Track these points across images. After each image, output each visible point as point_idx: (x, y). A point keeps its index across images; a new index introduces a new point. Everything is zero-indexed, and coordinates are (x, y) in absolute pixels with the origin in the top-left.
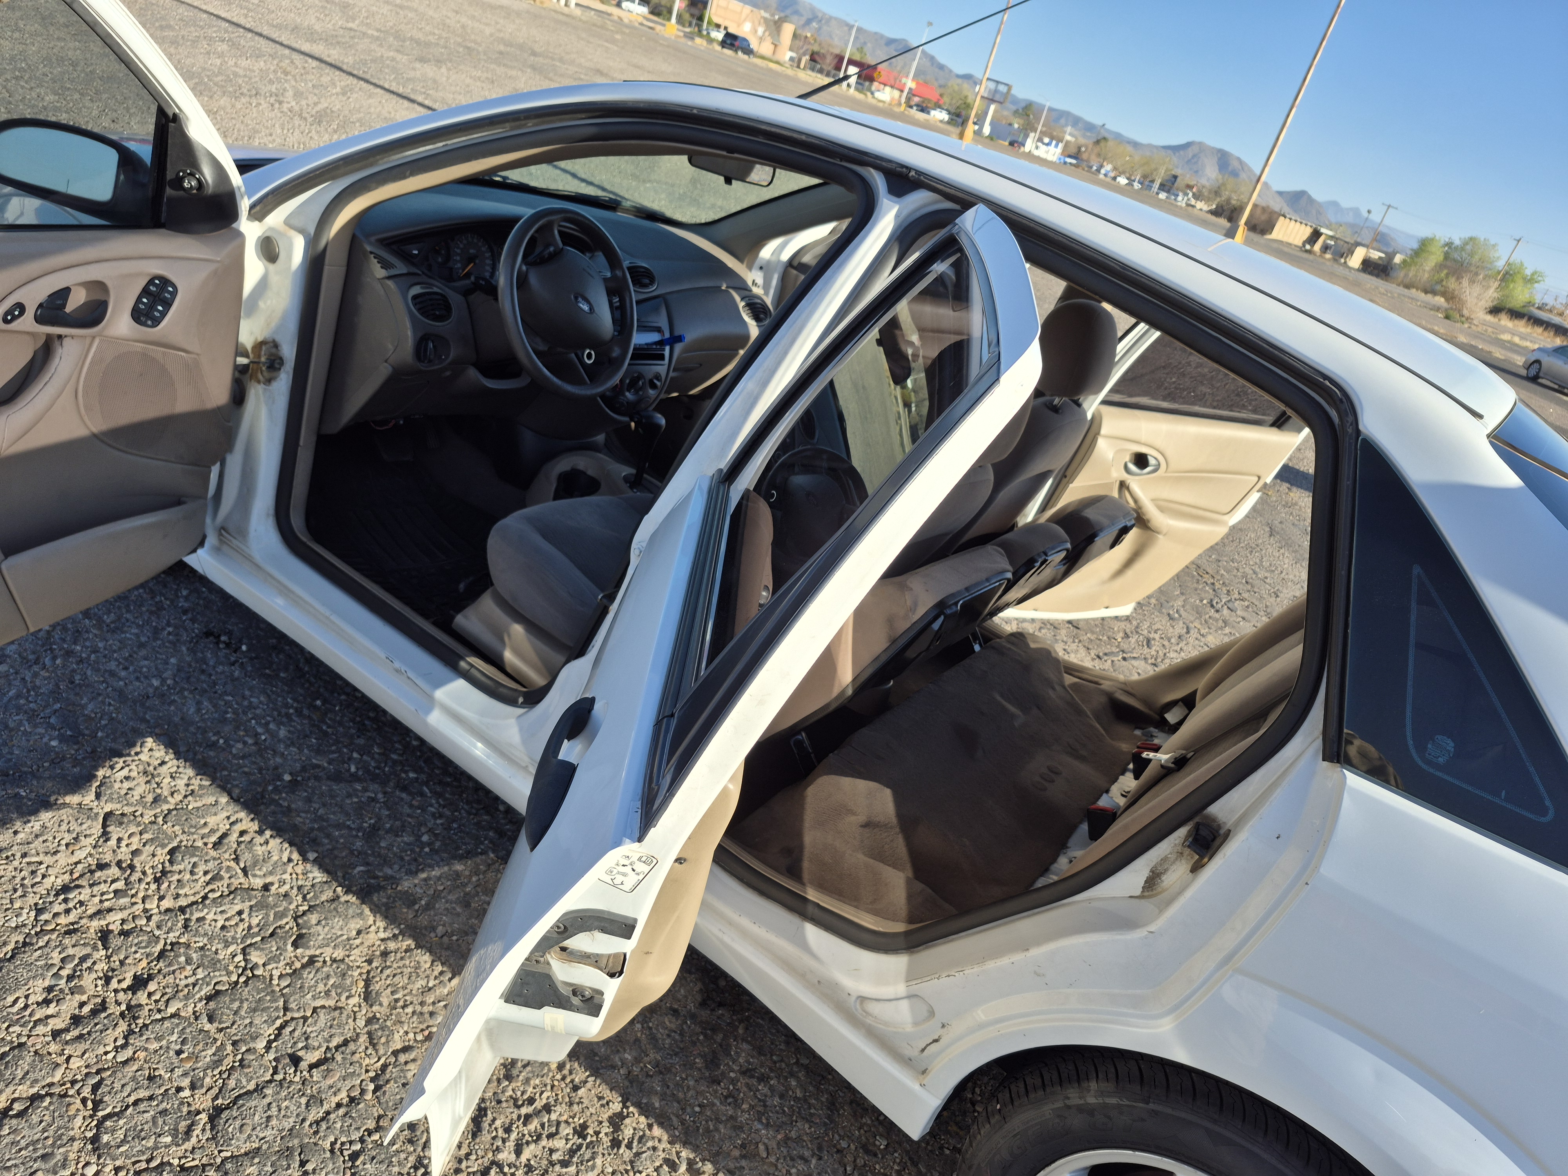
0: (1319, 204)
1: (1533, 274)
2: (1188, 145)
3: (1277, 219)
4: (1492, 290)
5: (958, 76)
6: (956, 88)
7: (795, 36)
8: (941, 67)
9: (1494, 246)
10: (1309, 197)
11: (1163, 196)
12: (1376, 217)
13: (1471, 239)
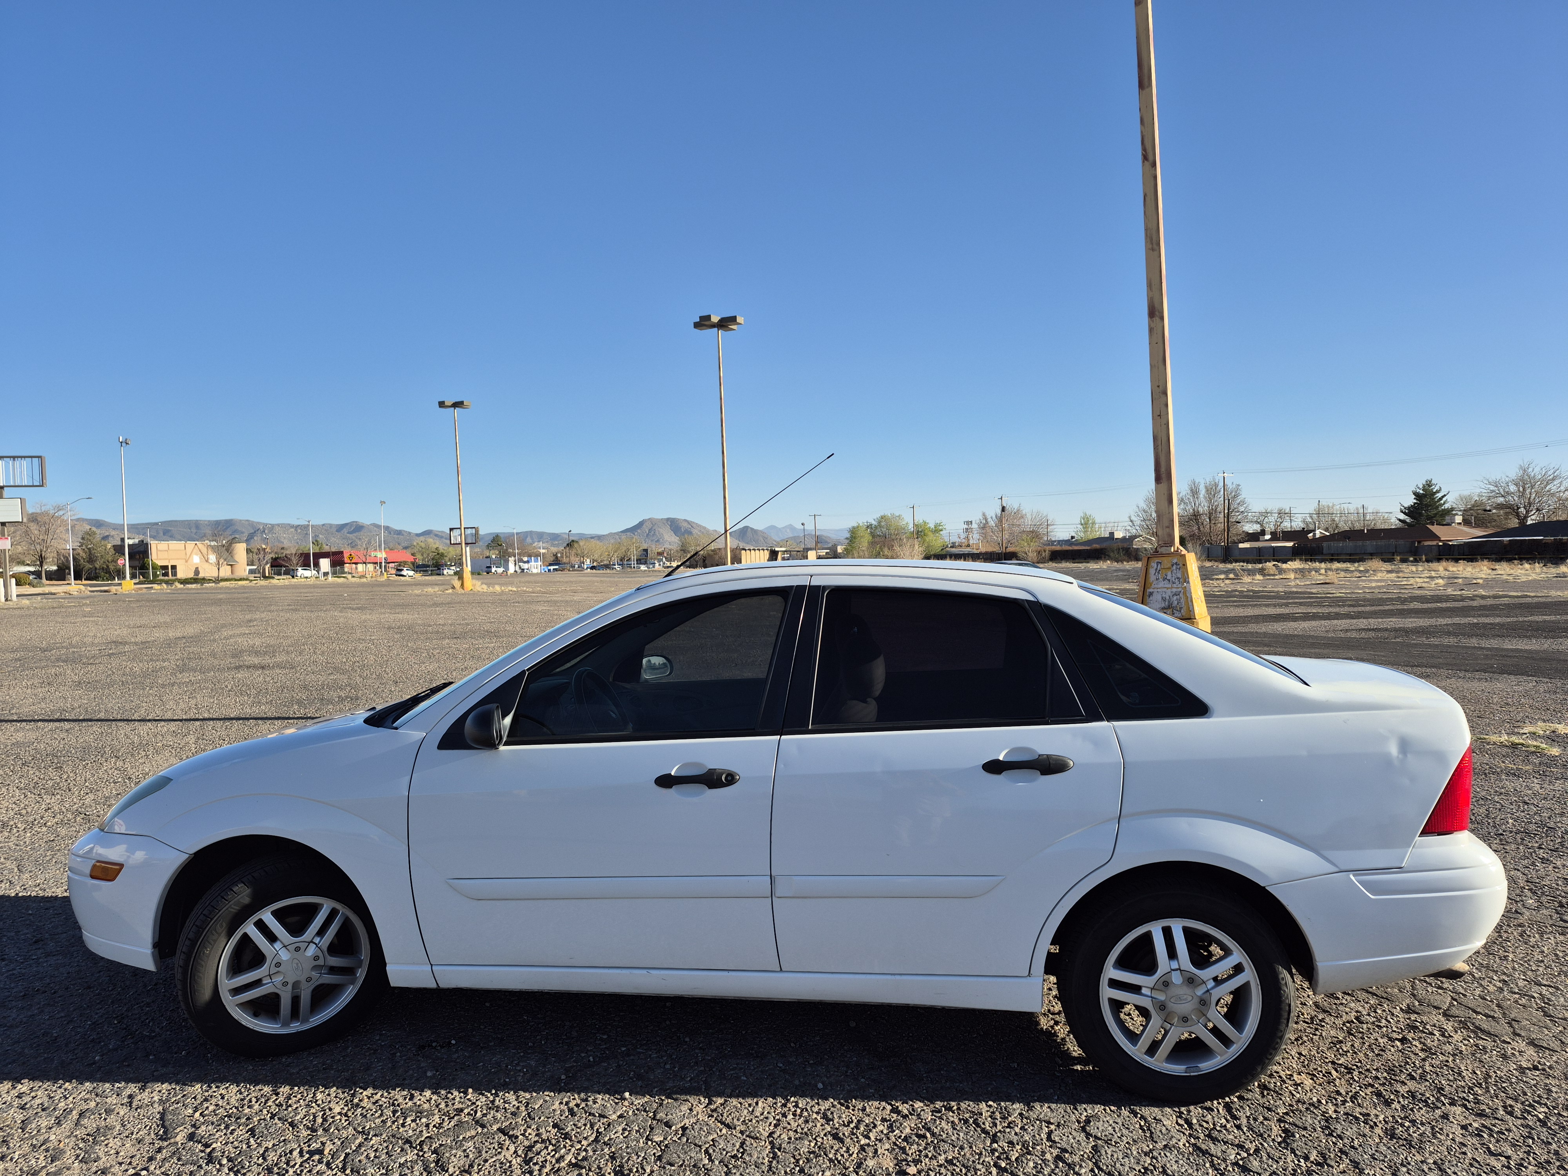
0: (761, 531)
1: (935, 527)
2: (641, 524)
3: (740, 554)
4: (917, 547)
5: (418, 535)
6: (423, 545)
7: (248, 551)
8: (399, 533)
9: (899, 516)
10: (752, 529)
11: (643, 567)
12: (809, 527)
13: (882, 517)
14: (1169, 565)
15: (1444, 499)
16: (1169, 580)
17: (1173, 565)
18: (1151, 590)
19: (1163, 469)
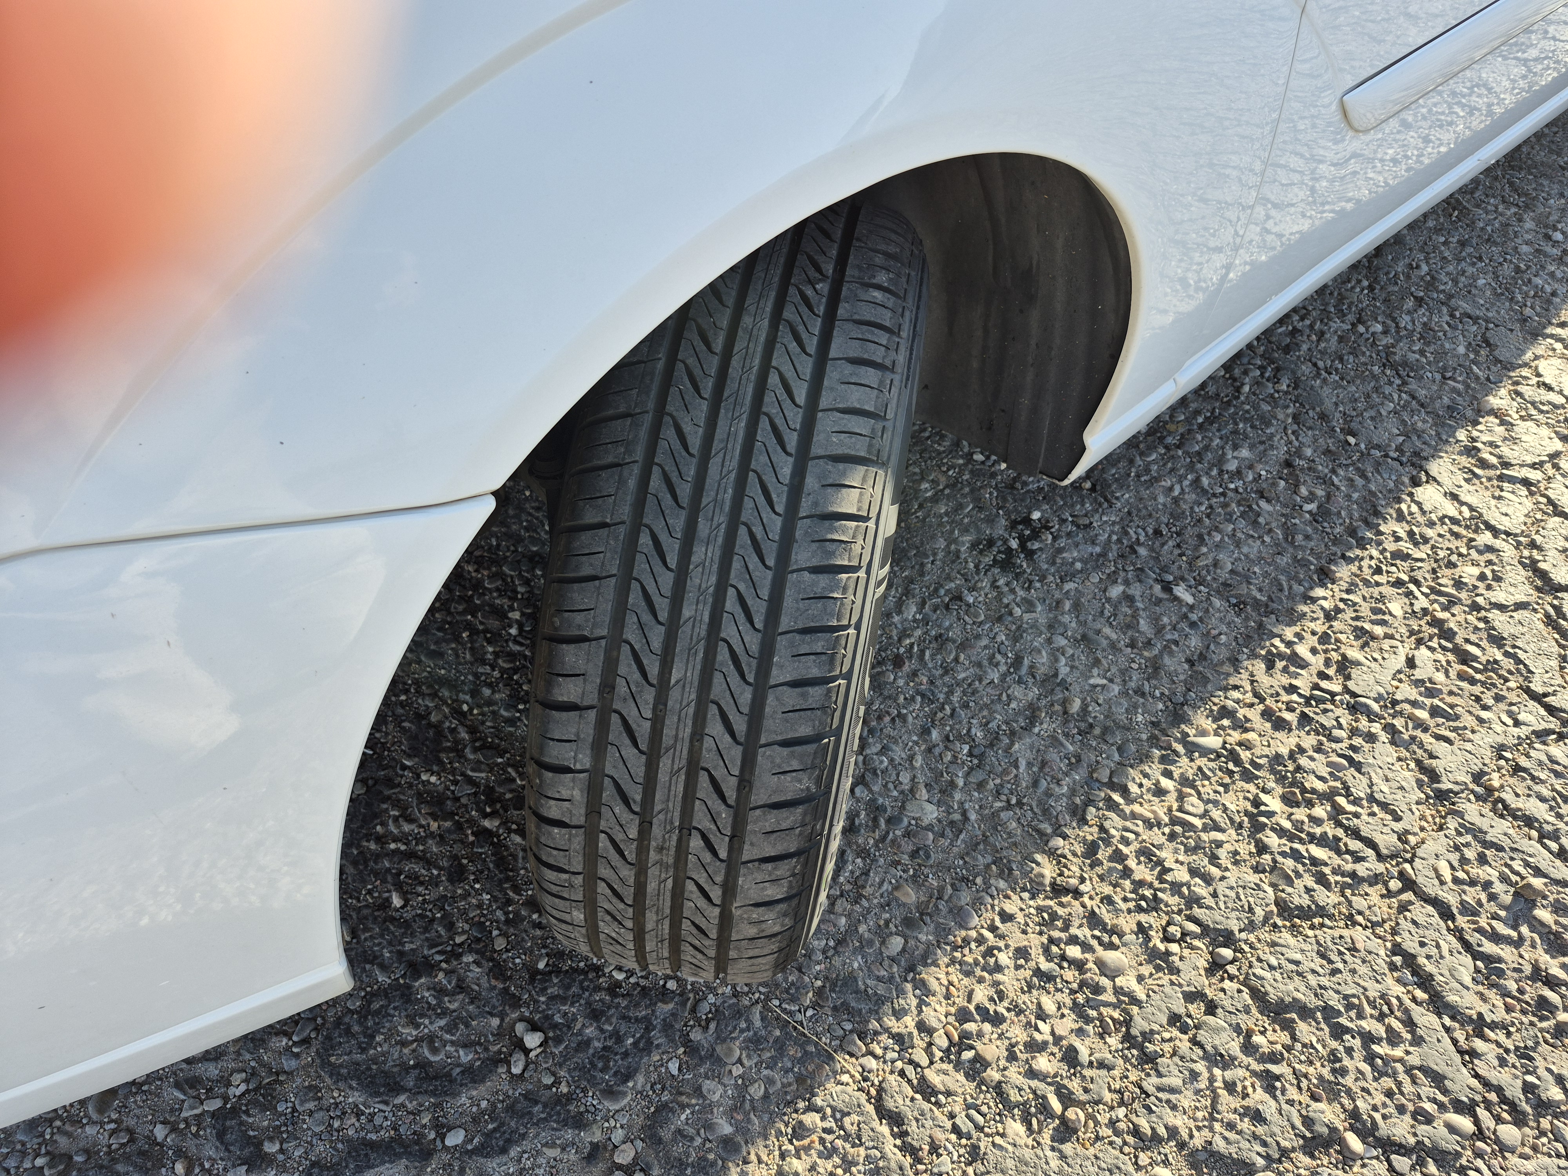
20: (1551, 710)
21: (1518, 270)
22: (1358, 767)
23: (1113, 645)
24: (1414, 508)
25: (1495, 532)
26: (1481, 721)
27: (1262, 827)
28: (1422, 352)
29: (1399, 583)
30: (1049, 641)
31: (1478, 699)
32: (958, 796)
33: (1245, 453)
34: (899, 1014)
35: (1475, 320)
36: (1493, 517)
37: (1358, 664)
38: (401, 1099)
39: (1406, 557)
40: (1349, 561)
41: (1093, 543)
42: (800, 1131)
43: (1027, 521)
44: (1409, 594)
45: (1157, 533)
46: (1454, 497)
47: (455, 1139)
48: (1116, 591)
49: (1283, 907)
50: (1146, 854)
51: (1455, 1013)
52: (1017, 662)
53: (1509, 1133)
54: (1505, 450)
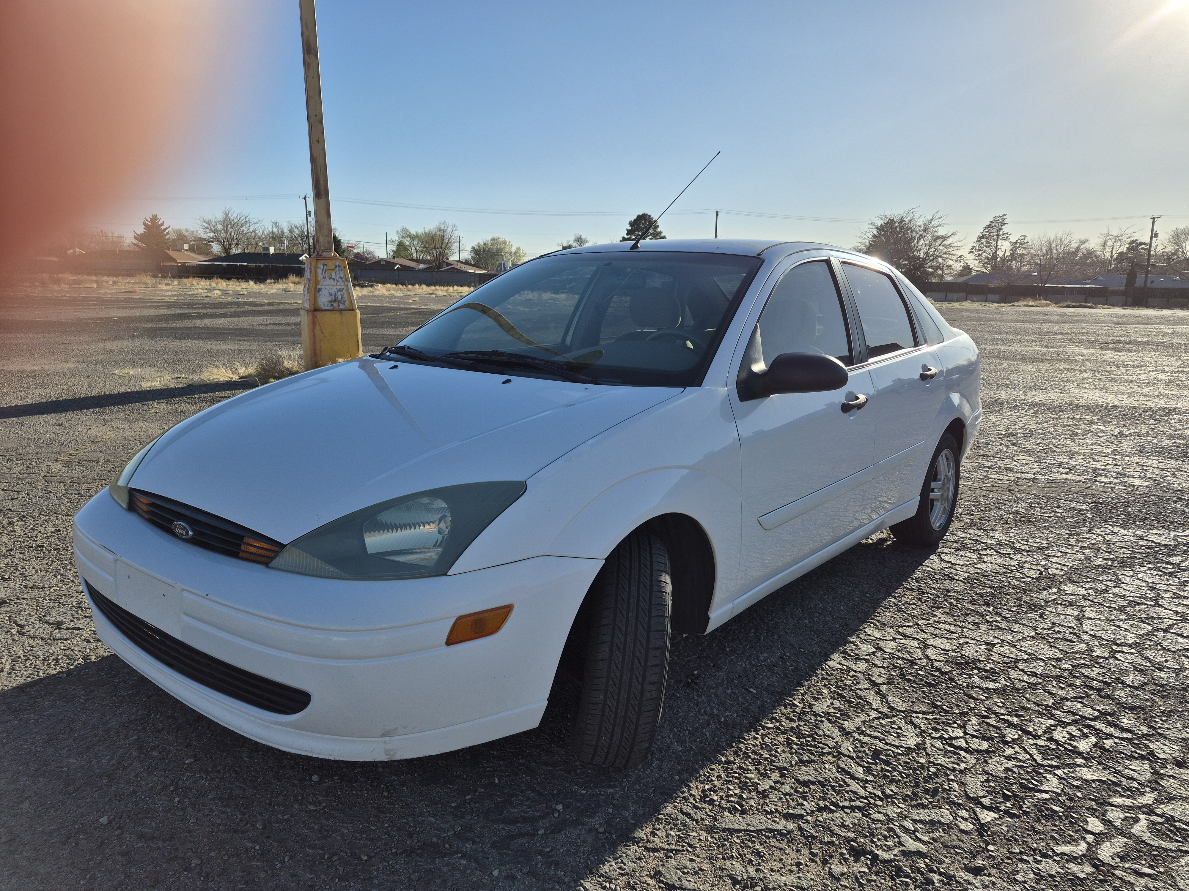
14: (333, 267)
15: (167, 231)
16: (334, 279)
17: (336, 267)
18: (319, 287)
19: (322, 187)
20: (879, 712)
21: (855, 604)
22: (819, 728)
23: (732, 705)
24: (827, 667)
25: (856, 672)
26: (857, 716)
27: (791, 744)
28: (823, 627)
29: (825, 685)
30: (709, 705)
31: (855, 711)
32: (688, 744)
33: (766, 655)
34: (683, 792)
35: (841, 618)
36: (854, 667)
37: (814, 705)
38: (519, 824)
39: (827, 679)
40: (807, 681)
41: (718, 679)
42: (658, 819)
43: (693, 675)
44: (829, 688)
45: (740, 676)
46: (840, 664)
47: (541, 832)
48: (729, 691)
49: (801, 761)
50: (754, 752)
51: (858, 779)
52: (699, 711)
53: (880, 803)
54: (856, 652)
